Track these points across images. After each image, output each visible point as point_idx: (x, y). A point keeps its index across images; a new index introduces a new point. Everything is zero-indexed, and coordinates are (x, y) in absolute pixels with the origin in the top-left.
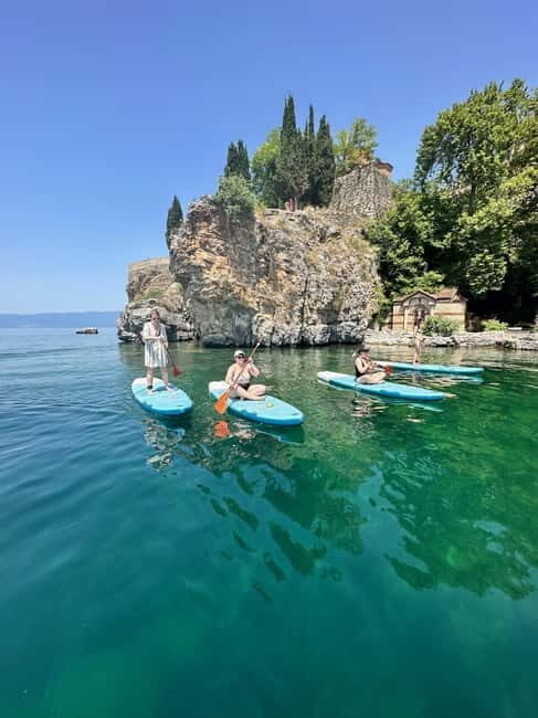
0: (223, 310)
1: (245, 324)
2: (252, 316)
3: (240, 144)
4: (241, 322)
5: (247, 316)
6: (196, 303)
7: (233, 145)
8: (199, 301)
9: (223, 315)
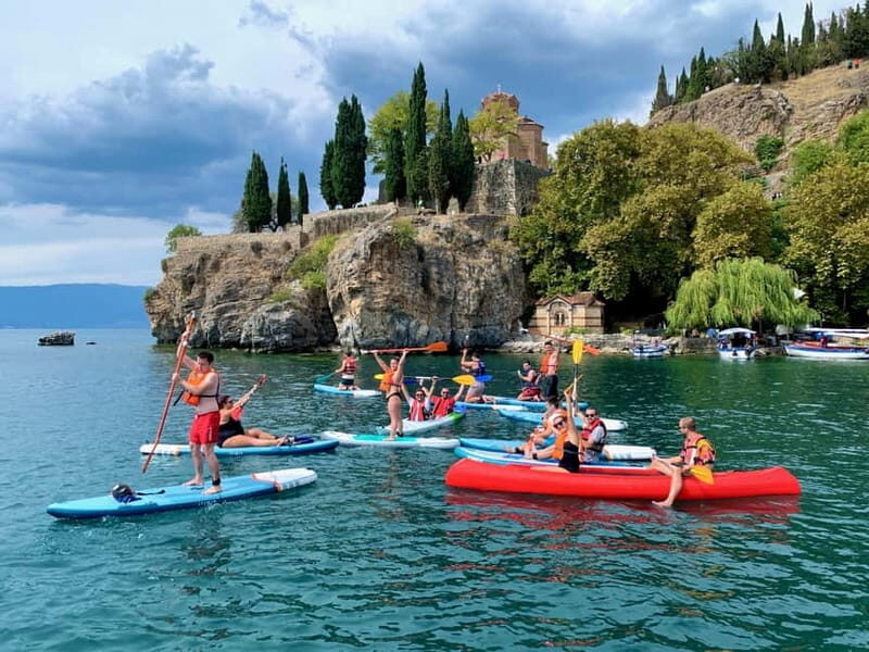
0: (389, 317)
1: (403, 328)
2: (410, 321)
3: (355, 100)
4: (401, 327)
5: (405, 322)
6: (366, 312)
7: (345, 101)
8: (369, 309)
9: (388, 321)
